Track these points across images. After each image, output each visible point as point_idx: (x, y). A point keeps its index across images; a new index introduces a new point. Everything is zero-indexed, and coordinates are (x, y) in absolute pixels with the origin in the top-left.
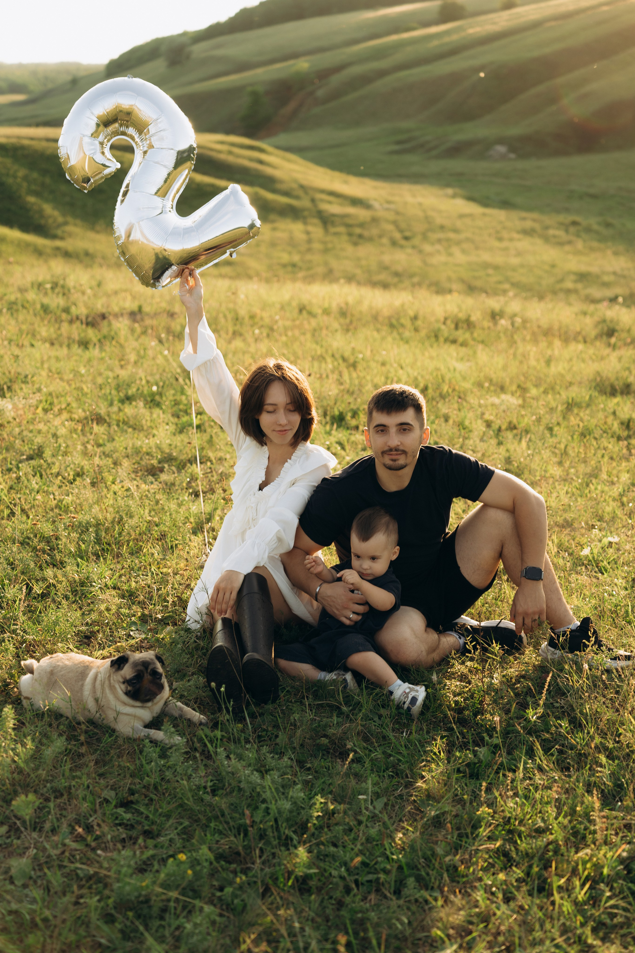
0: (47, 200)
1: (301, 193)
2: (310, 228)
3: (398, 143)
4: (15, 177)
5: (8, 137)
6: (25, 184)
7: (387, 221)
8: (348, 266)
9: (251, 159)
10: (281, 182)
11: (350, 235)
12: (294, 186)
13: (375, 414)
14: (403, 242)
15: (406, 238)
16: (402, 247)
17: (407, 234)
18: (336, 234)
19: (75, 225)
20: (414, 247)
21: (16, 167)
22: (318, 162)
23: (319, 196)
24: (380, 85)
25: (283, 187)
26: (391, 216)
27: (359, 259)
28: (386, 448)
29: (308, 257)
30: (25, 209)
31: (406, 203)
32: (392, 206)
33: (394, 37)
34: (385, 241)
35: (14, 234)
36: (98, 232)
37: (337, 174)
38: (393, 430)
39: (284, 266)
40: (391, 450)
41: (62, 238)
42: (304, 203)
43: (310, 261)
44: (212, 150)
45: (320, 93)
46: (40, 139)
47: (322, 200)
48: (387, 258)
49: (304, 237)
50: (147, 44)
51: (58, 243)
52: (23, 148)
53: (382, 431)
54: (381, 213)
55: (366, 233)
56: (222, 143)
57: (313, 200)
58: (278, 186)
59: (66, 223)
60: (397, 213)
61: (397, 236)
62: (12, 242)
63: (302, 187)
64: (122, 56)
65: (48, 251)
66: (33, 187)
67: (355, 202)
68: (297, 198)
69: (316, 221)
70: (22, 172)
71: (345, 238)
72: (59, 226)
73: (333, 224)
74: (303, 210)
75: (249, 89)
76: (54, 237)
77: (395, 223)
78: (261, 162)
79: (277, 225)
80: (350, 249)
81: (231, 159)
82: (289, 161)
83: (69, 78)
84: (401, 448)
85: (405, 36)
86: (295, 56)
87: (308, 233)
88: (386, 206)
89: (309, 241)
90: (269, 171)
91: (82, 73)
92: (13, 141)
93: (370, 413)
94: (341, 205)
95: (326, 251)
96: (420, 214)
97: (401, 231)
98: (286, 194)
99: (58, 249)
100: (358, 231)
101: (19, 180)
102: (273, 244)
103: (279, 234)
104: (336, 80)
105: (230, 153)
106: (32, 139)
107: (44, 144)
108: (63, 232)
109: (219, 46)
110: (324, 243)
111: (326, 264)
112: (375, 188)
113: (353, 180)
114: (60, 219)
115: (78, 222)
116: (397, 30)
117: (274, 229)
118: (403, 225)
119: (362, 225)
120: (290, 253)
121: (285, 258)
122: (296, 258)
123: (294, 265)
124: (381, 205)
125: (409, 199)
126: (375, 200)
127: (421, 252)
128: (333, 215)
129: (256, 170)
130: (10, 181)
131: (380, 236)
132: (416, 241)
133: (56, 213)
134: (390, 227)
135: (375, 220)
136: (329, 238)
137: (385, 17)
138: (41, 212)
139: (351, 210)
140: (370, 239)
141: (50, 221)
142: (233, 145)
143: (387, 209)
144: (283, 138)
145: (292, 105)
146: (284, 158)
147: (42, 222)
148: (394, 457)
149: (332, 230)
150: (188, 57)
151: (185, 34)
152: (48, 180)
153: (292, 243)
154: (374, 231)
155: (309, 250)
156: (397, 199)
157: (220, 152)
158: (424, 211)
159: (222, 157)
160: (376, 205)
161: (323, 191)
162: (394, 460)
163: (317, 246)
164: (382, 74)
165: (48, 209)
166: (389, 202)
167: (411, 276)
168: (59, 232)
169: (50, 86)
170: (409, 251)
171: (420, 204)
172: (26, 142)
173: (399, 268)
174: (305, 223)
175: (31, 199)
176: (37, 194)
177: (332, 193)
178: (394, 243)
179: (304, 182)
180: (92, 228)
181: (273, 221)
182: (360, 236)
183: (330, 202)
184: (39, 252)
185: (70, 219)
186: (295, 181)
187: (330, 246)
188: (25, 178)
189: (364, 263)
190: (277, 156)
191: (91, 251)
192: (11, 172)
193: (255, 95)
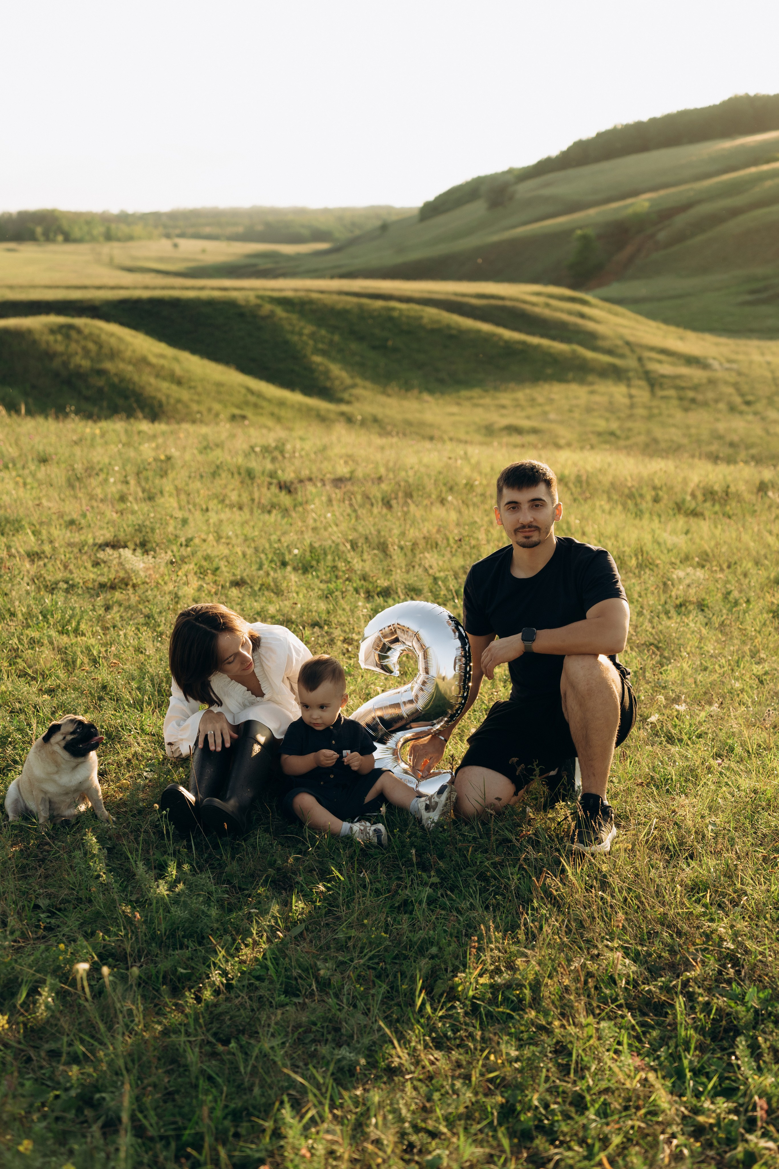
0: (334, 360)
1: (626, 351)
2: (634, 391)
3: (753, 292)
4: (301, 334)
5: (296, 290)
6: (311, 342)
7: (726, 383)
8: (675, 434)
9: (570, 313)
10: (604, 338)
11: (681, 399)
12: (620, 343)
13: (505, 491)
14: (744, 408)
15: (748, 403)
16: (741, 413)
17: (750, 398)
18: (663, 398)
19: (365, 388)
20: (756, 413)
21: (302, 324)
22: (652, 316)
23: (647, 354)
24: (733, 226)
25: (606, 344)
26: (732, 377)
27: (688, 427)
28: (518, 526)
29: (629, 424)
30: (309, 369)
31: (751, 362)
32: (735, 366)
33: (753, 170)
34: (722, 406)
35: (296, 397)
36: (389, 396)
37: (672, 329)
38: (525, 506)
39: (599, 434)
40: (524, 527)
41: (348, 403)
42: (631, 363)
43: (630, 430)
44: (525, 302)
45: (662, 236)
46: (330, 292)
47: (650, 359)
48: (721, 427)
49: (626, 401)
50: (468, 184)
51: (344, 408)
52: (311, 302)
53: (514, 508)
54: (720, 374)
55: (700, 397)
56: (538, 294)
57: (640, 359)
58: (600, 343)
59: (354, 386)
60: (740, 374)
61: (737, 400)
62: (292, 406)
63: (628, 343)
64: (437, 199)
65: (332, 416)
66: (320, 346)
67: (691, 361)
68: (622, 356)
69: (643, 383)
70: (309, 329)
71: (675, 402)
72: (346, 389)
73: (662, 386)
74: (627, 371)
75: (579, 232)
76: (340, 401)
77: (736, 386)
78: (582, 316)
79: (596, 387)
80: (679, 415)
81: (547, 313)
82: (616, 314)
83: (378, 223)
84: (534, 524)
85: (765, 167)
86: (635, 193)
87: (631, 397)
88: (727, 365)
89: (632, 406)
90: (590, 326)
91: (394, 218)
92: (302, 294)
93: (500, 490)
94: (673, 364)
95: (650, 417)
96: (768, 375)
97: (742, 395)
98: (610, 352)
99: (343, 414)
100: (691, 394)
101: (305, 338)
102: (589, 410)
103: (597, 398)
104: (680, 221)
105: (547, 305)
106: (322, 292)
107: (335, 297)
108: (351, 395)
109: (547, 185)
110: (650, 408)
111: (649, 432)
112: (717, 344)
113: (690, 335)
114: (348, 381)
115: (368, 384)
116: (756, 162)
117: (592, 392)
118: (745, 388)
119: (696, 388)
120: (607, 420)
121: (602, 425)
122: (614, 425)
123: (612, 434)
124: (721, 364)
125: (757, 357)
126: (714, 359)
127: (763, 419)
128: (663, 376)
129: (576, 325)
130: (295, 338)
131: (717, 401)
132: (759, 407)
133: (344, 374)
134: (730, 390)
135: (712, 382)
136: (655, 403)
137: (743, 146)
138: (327, 373)
139: (684, 370)
140: (705, 404)
141: (337, 383)
142: (551, 296)
143: (727, 369)
144: (615, 289)
145: (629, 250)
146: (610, 312)
147: (328, 384)
148: (527, 534)
149: (660, 393)
150: (511, 198)
151: (510, 171)
152: (336, 338)
153: (611, 409)
154: (710, 395)
155: (631, 416)
156: (741, 357)
157: (534, 304)
158: (773, 372)
159: (537, 310)
160: (716, 364)
161: (652, 349)
162: (527, 537)
163: (640, 411)
164: (734, 212)
165: (336, 370)
166: (730, 361)
167: (748, 447)
168: (346, 396)
169: (357, 232)
170: (750, 417)
171: (769, 363)
172: (315, 296)
173: (735, 438)
174: (629, 386)
175: (317, 359)
176: (324, 353)
177: (664, 351)
178: (732, 409)
179: (631, 339)
180: (384, 393)
181: (591, 384)
182: (693, 401)
183: (660, 362)
184: (322, 419)
185: (358, 381)
186: (621, 337)
187: (656, 411)
188: (312, 335)
189: (693, 431)
190: (601, 309)
191: (380, 416)
192: (297, 329)
193: (585, 238)
